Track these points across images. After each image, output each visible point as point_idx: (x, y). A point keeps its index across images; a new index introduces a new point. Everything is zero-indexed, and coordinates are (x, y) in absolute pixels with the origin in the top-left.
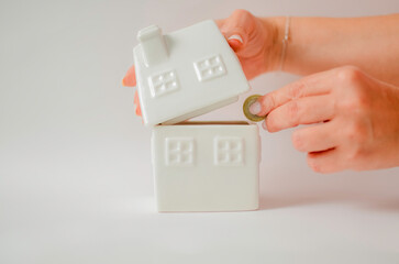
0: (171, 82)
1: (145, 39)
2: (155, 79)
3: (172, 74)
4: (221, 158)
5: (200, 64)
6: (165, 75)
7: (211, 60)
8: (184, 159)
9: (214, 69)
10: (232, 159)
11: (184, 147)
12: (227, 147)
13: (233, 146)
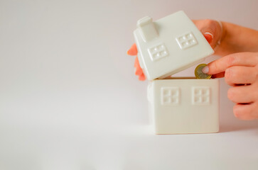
0: (163, 51)
1: (143, 25)
2: (152, 50)
3: (162, 46)
4: (196, 100)
5: (179, 39)
6: (158, 47)
7: (187, 36)
8: (173, 100)
9: (189, 41)
10: (203, 100)
11: (173, 93)
12: (200, 93)
13: (204, 92)
